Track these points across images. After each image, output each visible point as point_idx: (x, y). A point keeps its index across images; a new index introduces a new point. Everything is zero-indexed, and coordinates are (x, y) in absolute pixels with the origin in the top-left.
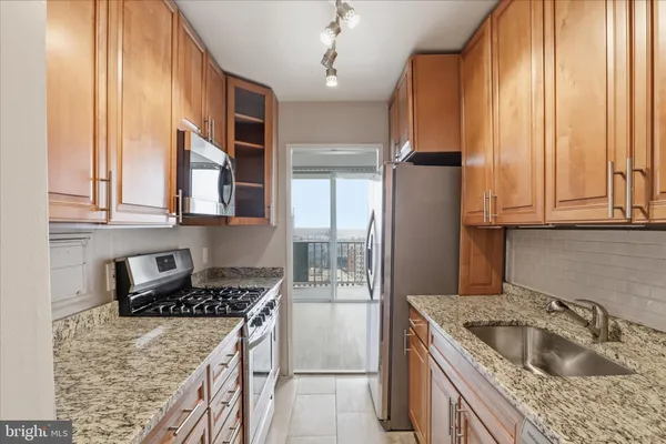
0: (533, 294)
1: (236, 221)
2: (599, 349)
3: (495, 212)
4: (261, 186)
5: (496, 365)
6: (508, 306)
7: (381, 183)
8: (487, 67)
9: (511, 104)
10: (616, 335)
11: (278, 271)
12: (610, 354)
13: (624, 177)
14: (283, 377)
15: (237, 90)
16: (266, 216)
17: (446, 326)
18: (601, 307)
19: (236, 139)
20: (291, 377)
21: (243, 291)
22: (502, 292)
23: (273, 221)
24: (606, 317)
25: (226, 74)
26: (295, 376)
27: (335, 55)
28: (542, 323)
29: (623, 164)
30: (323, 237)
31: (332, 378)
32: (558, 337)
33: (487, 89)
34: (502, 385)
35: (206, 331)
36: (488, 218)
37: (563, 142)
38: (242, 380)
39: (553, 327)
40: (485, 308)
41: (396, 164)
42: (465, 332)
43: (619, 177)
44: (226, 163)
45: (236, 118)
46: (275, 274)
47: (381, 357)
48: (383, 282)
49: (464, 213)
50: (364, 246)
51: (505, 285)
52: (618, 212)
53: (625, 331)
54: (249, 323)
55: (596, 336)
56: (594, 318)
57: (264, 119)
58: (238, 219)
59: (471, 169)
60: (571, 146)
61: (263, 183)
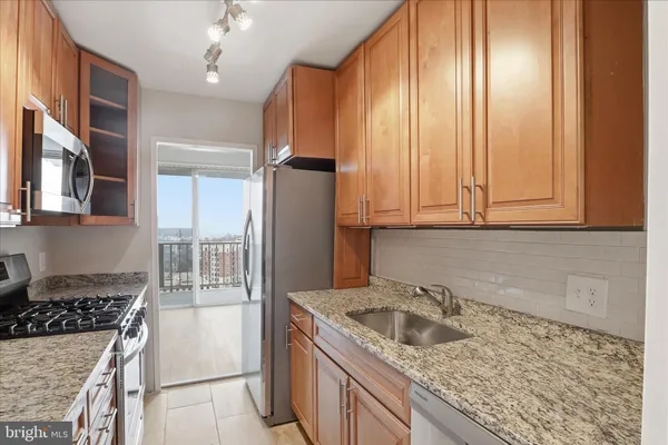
0: (395, 283)
1: (92, 220)
2: (448, 322)
3: (368, 214)
4: (122, 180)
5: (383, 344)
6: (375, 295)
7: (261, 184)
8: (360, 88)
9: (381, 123)
10: (457, 310)
11: (141, 276)
12: (456, 324)
13: (470, 191)
14: (150, 394)
15: (93, 69)
16: (130, 215)
17: (332, 317)
18: (448, 290)
19: (91, 126)
20: (159, 393)
21: (106, 300)
22: (368, 284)
23: (137, 221)
24: (451, 297)
25: (80, 49)
26: (162, 391)
27: (219, 52)
28: (404, 307)
29: (469, 181)
30: (172, 238)
31: (207, 386)
32: (417, 316)
33: (360, 107)
34: (391, 358)
35: (74, 349)
36: (361, 219)
37: (425, 159)
38: (116, 401)
39: (413, 309)
40: (360, 298)
41: (276, 166)
42: (349, 320)
43: (465, 190)
44: (82, 153)
45: (91, 100)
46: (138, 279)
47: (263, 356)
48: (264, 281)
49: (338, 215)
50: (241, 246)
51: (371, 278)
52: (465, 216)
53: (463, 306)
54: (123, 335)
55: (445, 312)
56: (444, 298)
57: (126, 105)
58: (94, 217)
59: (345, 176)
60: (430, 164)
61: (126, 178)
